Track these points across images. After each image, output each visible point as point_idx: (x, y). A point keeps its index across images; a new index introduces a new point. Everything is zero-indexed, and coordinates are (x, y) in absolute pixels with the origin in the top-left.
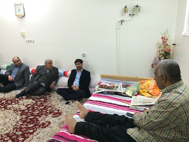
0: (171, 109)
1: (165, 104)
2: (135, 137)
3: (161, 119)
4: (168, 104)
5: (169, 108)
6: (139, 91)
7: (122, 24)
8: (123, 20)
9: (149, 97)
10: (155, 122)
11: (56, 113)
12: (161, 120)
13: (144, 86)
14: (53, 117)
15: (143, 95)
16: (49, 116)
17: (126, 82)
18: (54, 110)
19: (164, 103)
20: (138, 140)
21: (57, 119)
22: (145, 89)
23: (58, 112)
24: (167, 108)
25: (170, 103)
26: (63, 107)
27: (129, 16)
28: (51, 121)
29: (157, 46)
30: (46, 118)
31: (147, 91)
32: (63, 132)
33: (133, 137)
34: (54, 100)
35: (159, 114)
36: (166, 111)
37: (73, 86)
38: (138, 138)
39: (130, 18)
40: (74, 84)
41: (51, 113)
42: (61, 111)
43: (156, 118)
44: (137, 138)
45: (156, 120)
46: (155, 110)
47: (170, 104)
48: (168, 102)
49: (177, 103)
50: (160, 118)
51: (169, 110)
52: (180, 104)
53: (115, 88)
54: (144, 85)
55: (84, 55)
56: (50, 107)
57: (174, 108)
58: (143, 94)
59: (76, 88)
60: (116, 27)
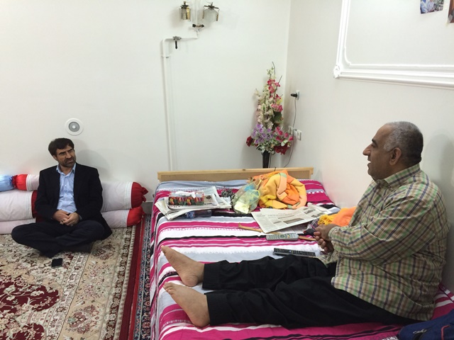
0: (419, 214)
1: (406, 206)
2: (356, 291)
3: (401, 235)
4: (413, 205)
5: (414, 211)
6: (260, 200)
7: (176, 48)
8: (177, 36)
9: (282, 209)
10: (387, 243)
11: (37, 296)
12: (401, 237)
13: (269, 187)
14: (37, 310)
15: (270, 207)
16: (24, 308)
17: (223, 183)
18: (28, 290)
19: (405, 203)
20: (364, 294)
21: (56, 313)
22: (271, 193)
23: (42, 292)
24: (411, 212)
25: (417, 202)
26: (50, 276)
27: (190, 29)
28: (41, 323)
29: (254, 98)
30: (18, 319)
31: (275, 197)
32: (182, 330)
33: (353, 293)
34: (5, 263)
35: (396, 225)
36: (409, 218)
37: (57, 214)
38: (362, 291)
39: (193, 33)
40: (59, 208)
41: (22, 300)
42: (51, 289)
43: (390, 235)
44: (360, 292)
45: (391, 239)
46: (384, 220)
47: (417, 205)
48: (412, 202)
49: (428, 202)
50: (398, 234)
51: (416, 216)
52: (432, 203)
53: (205, 200)
54: (267, 184)
55: (74, 127)
56: (8, 285)
57: (425, 211)
58: (269, 203)
59: (71, 217)
60: (162, 53)
